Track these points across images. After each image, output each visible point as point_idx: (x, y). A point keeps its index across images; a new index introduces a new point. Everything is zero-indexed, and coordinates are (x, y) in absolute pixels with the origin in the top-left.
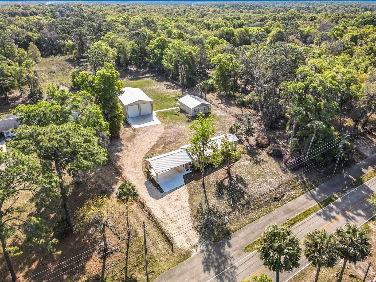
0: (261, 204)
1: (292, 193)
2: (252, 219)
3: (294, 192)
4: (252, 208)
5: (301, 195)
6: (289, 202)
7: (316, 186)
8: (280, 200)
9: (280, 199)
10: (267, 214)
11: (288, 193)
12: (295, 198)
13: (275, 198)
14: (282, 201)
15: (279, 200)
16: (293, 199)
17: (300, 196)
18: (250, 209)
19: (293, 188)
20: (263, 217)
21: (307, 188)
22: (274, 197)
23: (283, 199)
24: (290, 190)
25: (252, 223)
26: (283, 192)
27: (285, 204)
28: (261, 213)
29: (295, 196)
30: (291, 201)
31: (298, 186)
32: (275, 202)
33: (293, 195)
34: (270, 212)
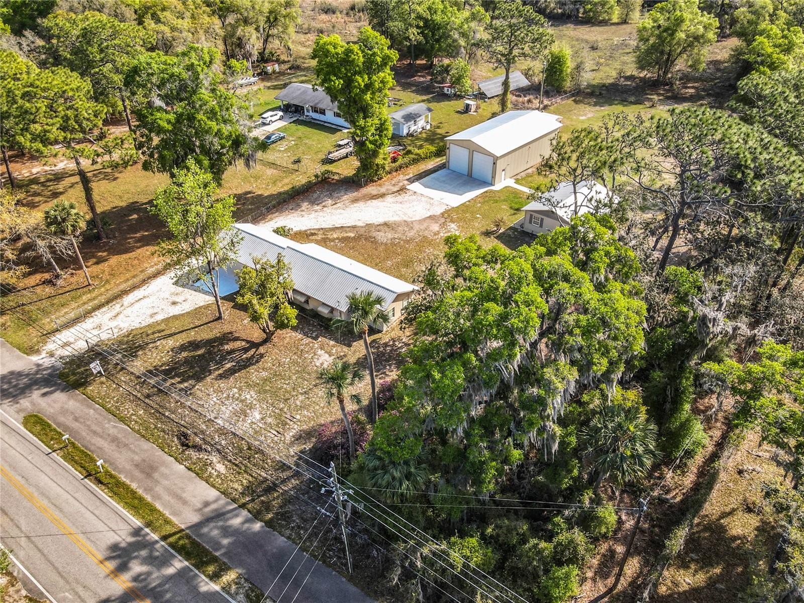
0: (165, 415)
1: (221, 468)
2: (119, 409)
3: (224, 472)
4: (150, 402)
5: (218, 489)
6: (183, 467)
7: (269, 524)
8: (184, 448)
9: (188, 446)
10: (138, 432)
11: (215, 458)
12: (201, 478)
13: (185, 436)
14: (183, 451)
15: (183, 445)
16: (197, 474)
17: (214, 487)
18: (147, 401)
19: (236, 465)
20: (126, 427)
21: (253, 500)
22: (190, 431)
23: (192, 453)
24: (230, 461)
25: (105, 413)
26: (211, 445)
27: (176, 459)
28: (136, 422)
29: (210, 476)
30: (189, 469)
31: (252, 476)
32: (178, 438)
33: (213, 471)
34: (143, 436)
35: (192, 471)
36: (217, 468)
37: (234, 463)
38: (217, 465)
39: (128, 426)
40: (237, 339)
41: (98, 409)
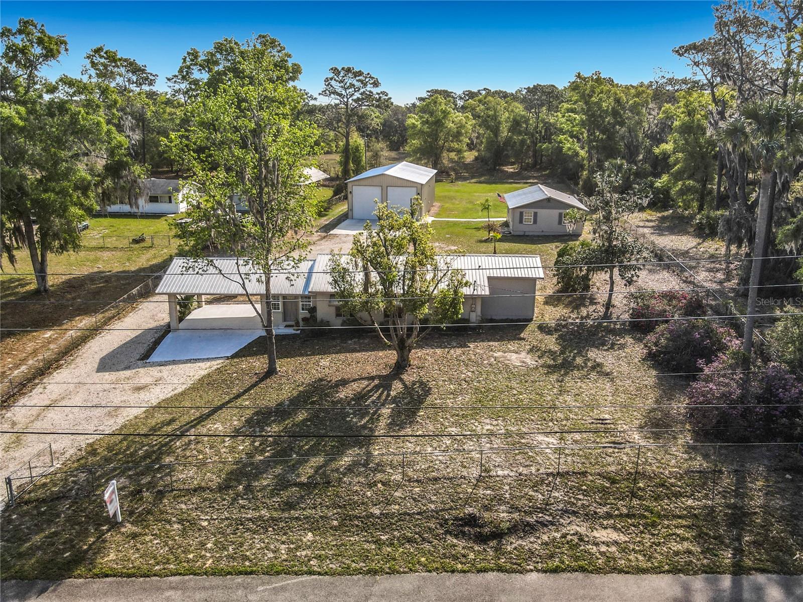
0: (372, 515)
2: (245, 558)
3: (622, 538)
4: (308, 512)
5: (657, 570)
6: (534, 575)
8: (493, 543)
9: (498, 535)
10: (346, 571)
11: (576, 527)
12: (598, 571)
13: (471, 521)
14: (497, 550)
15: (482, 539)
16: (582, 569)
17: (644, 571)
18: (296, 514)
19: (628, 516)
20: (306, 578)
21: (739, 552)
22: (469, 510)
23: (512, 544)
24: (609, 516)
25: (215, 580)
26: (542, 510)
27: (500, 569)
28: (318, 557)
29: (609, 558)
30: (555, 571)
31: (680, 517)
32: (456, 536)
33: (603, 548)
34: (373, 572)
35: (563, 570)
36: (604, 539)
37: (621, 515)
38: (595, 534)
39: (311, 573)
40: (344, 382)
41: (184, 582)
